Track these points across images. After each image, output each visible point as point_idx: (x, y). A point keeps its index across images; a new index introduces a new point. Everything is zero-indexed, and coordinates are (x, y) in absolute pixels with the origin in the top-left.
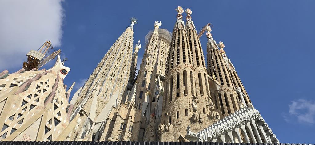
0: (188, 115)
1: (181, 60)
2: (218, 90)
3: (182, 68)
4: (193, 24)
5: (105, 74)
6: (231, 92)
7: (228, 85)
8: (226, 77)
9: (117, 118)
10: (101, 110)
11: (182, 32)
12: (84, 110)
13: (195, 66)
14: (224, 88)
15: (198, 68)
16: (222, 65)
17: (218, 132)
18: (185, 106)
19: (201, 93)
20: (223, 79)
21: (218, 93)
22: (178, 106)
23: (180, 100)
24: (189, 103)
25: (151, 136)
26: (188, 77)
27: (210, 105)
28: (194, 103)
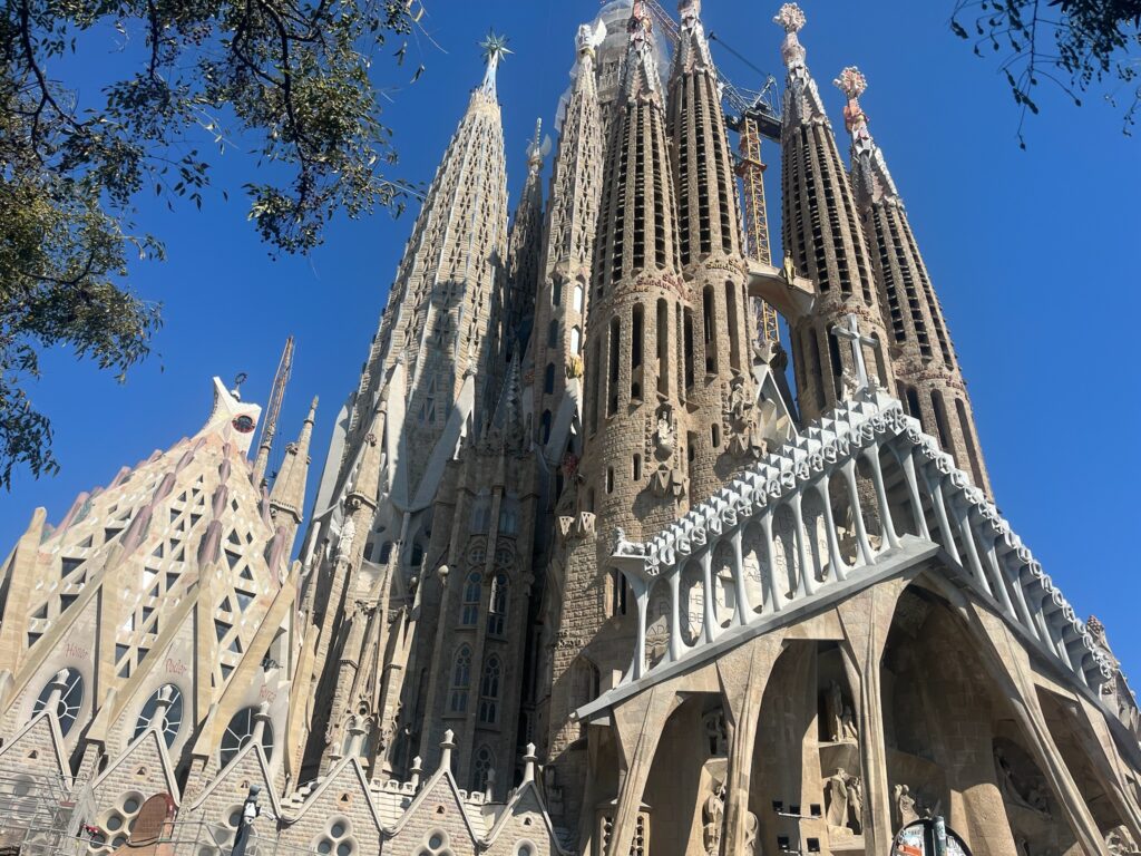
0: (643, 475)
1: (628, 262)
2: (809, 316)
3: (629, 298)
4: (701, 40)
5: (415, 332)
7: (846, 287)
9: (459, 500)
10: (426, 464)
12: (356, 493)
13: (694, 259)
14: (828, 303)
15: (703, 264)
16: (831, 203)
17: (714, 527)
18: (631, 445)
19: (711, 365)
20: (828, 265)
21: (807, 327)
22: (610, 450)
23: (618, 425)
24: (644, 433)
26: (649, 329)
27: (737, 409)
28: (666, 425)
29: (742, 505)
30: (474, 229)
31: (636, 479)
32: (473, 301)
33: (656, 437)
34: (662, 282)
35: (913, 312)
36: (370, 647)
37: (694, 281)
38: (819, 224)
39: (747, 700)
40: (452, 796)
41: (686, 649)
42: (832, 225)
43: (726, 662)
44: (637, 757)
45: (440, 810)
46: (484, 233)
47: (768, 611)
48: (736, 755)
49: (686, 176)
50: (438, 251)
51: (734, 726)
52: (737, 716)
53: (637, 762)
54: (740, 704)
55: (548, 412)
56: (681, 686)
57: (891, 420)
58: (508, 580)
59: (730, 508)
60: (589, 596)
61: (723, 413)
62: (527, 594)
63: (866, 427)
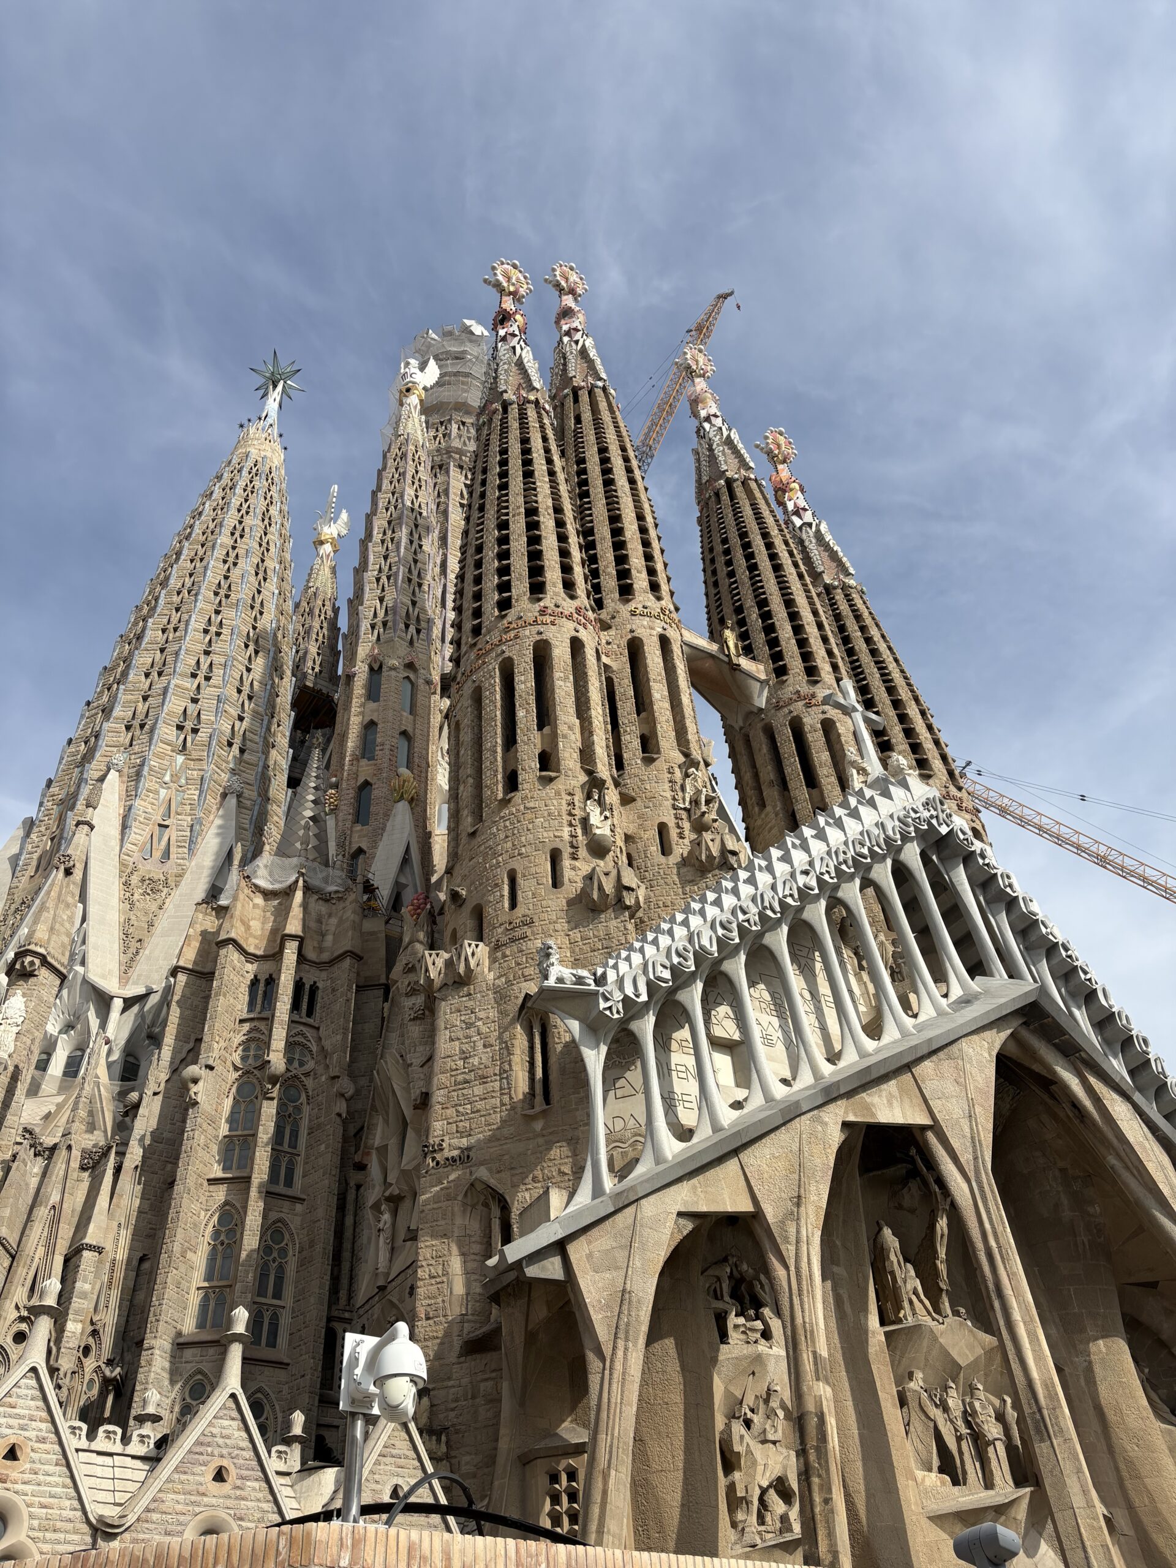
0: (566, 880)
1: (520, 586)
2: (761, 710)
3: (527, 633)
4: (592, 353)
5: (142, 726)
6: (826, 707)
7: (811, 671)
8: (798, 629)
9: (221, 960)
10: (151, 924)
11: (523, 417)
12: (32, 947)
13: (607, 602)
14: (788, 692)
15: (625, 610)
16: (777, 568)
17: (705, 942)
18: (546, 835)
19: (649, 745)
20: (783, 643)
21: (760, 725)
22: (509, 844)
23: (522, 807)
24: (566, 818)
25: (411, 1020)
26: (562, 675)
27: (695, 802)
28: (598, 810)
29: (744, 913)
30: (243, 592)
31: (556, 885)
32: (239, 691)
33: (585, 822)
34: (576, 616)
35: (898, 715)
36: (42, 1213)
37: (612, 632)
39: (803, 1222)
40: (246, 1444)
41: (681, 1146)
42: (783, 595)
43: (758, 1158)
44: (621, 1335)
45: (220, 1476)
46: (258, 601)
47: (806, 1079)
48: (799, 1320)
49: (589, 503)
50: (185, 617)
51: (787, 1268)
52: (789, 1251)
53: (621, 1343)
54: (792, 1230)
55: (360, 851)
56: (685, 1203)
57: (933, 812)
58: (303, 1096)
59: (726, 916)
60: (483, 1079)
61: (674, 807)
62: (339, 1115)
63: (902, 816)
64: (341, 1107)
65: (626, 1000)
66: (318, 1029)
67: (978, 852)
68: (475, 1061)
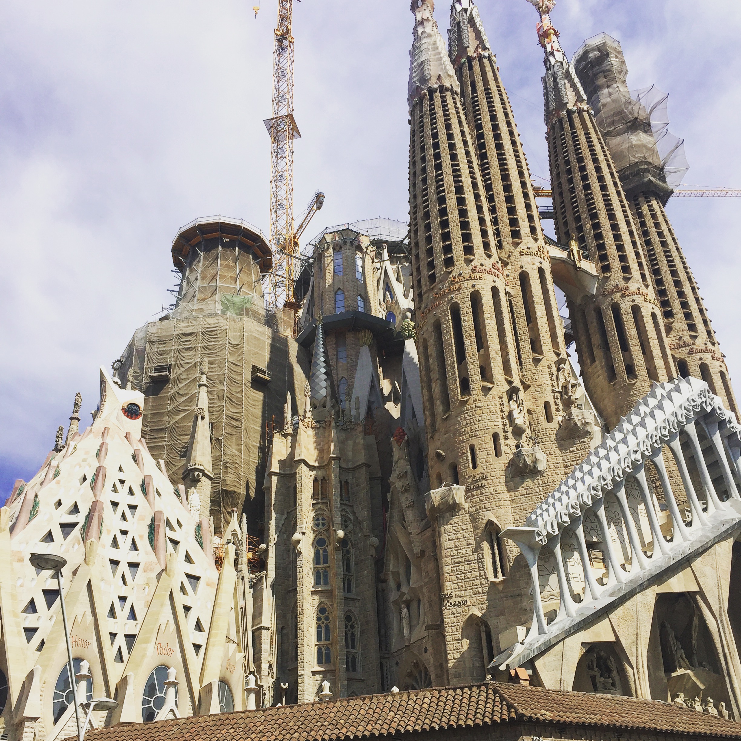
0: (503, 452)
2: (593, 295)
3: (466, 285)
6: (634, 297)
7: (626, 269)
8: (617, 237)
9: (299, 471)
13: (505, 244)
14: (611, 284)
15: (516, 250)
17: (585, 499)
18: (490, 425)
19: (536, 346)
20: (607, 248)
21: (592, 305)
22: (469, 428)
23: (474, 406)
24: (499, 413)
25: (406, 507)
26: (489, 315)
27: (565, 388)
28: (516, 406)
29: (605, 480)
31: (498, 454)
33: (510, 415)
34: (493, 270)
37: (510, 268)
38: (595, 208)
39: (639, 646)
41: (576, 606)
42: (607, 210)
43: (617, 615)
47: (636, 569)
51: (633, 669)
52: (633, 660)
54: (634, 650)
55: (344, 379)
56: (584, 638)
57: (704, 399)
58: (349, 544)
59: (594, 483)
60: (469, 562)
61: (553, 391)
62: (372, 556)
63: (687, 406)
64: (373, 551)
65: (548, 535)
66: (352, 507)
67: (727, 420)
68: (464, 551)
